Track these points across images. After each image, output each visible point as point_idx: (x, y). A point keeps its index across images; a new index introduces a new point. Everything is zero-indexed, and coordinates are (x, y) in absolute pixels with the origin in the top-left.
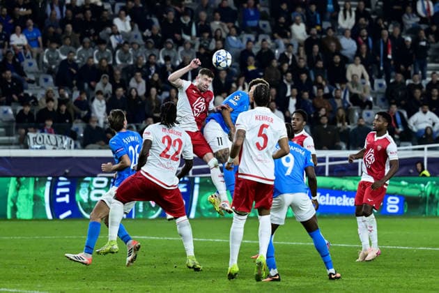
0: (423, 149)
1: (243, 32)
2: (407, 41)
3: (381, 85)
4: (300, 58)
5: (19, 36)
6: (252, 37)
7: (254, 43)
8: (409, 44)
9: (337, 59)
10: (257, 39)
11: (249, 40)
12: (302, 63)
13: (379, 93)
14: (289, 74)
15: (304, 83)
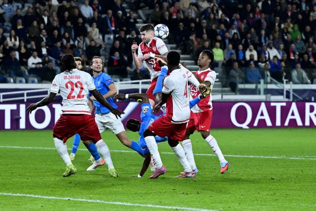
0: (138, 83)
1: (14, 2)
2: (119, 13)
3: (109, 39)
4: (54, 20)
6: (20, 6)
7: (22, 9)
8: (120, 15)
9: (81, 20)
10: (23, 7)
11: (18, 8)
12: (56, 24)
13: (108, 44)
14: (44, 31)
15: (56, 37)
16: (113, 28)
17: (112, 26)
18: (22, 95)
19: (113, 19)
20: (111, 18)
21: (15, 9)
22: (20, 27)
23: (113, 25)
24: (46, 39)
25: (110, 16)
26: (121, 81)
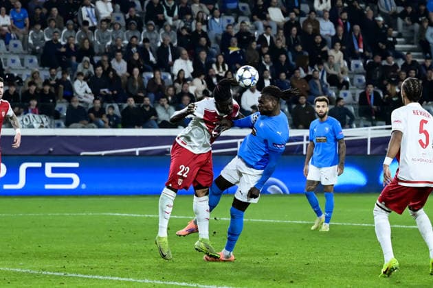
1: (223, 14)
2: (379, 21)
3: (357, 66)
4: (278, 39)
5: (4, 17)
6: (232, 19)
9: (318, 39)
10: (236, 21)
12: (280, 44)
13: (355, 73)
14: (268, 56)
15: (283, 64)
16: (361, 50)
17: (359, 47)
18: (235, 145)
19: (361, 37)
20: (359, 36)
21: (225, 24)
22: (232, 50)
23: (362, 46)
24: (270, 68)
25: (357, 34)
26: (373, 125)
